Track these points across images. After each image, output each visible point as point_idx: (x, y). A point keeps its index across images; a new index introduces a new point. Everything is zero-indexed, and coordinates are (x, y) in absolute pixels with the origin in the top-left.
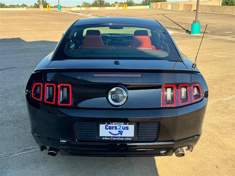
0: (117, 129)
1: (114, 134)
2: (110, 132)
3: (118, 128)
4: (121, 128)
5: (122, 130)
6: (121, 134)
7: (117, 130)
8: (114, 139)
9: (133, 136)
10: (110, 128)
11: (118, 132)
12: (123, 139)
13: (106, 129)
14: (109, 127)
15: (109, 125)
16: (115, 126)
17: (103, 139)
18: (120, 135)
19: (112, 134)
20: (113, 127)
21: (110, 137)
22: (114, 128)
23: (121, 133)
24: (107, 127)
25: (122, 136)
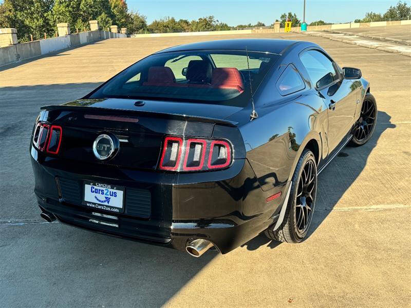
0: (103, 194)
1: (100, 201)
2: (96, 197)
3: (105, 192)
4: (109, 193)
5: (109, 196)
6: (108, 202)
7: (104, 196)
8: (99, 207)
9: (121, 206)
10: (97, 191)
11: (105, 199)
12: (109, 209)
13: (92, 192)
14: (96, 189)
15: (95, 187)
16: (101, 188)
17: (88, 205)
18: (106, 204)
19: (98, 200)
20: (99, 190)
21: (95, 204)
22: (100, 192)
23: (108, 200)
24: (93, 190)
25: (110, 205)
